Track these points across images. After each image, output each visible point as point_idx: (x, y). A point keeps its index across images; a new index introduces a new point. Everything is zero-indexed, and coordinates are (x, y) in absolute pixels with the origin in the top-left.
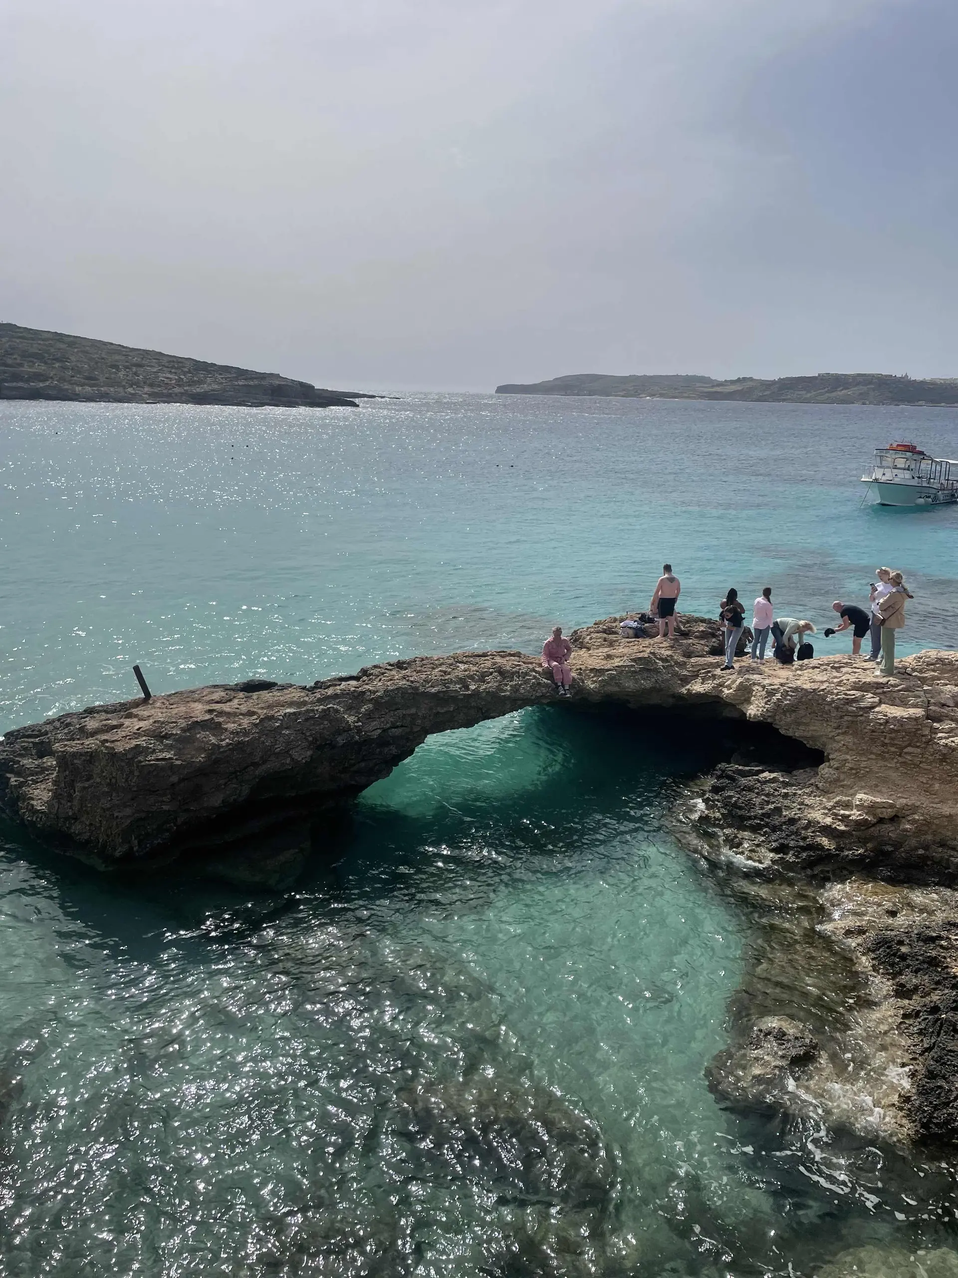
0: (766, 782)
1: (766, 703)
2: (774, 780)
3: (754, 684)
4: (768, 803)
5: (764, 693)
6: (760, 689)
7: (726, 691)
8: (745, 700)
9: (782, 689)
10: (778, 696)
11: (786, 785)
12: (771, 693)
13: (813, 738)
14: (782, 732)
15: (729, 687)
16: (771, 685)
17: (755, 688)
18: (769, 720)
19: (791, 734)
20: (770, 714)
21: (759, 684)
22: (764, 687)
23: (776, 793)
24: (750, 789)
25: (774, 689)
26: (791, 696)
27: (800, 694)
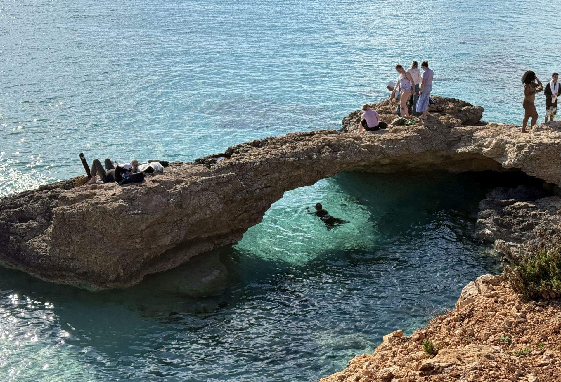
0: (520, 208)
1: (517, 156)
2: (526, 207)
3: (506, 143)
4: (522, 222)
5: (515, 148)
6: (512, 146)
7: (485, 150)
8: (500, 155)
9: (528, 145)
10: (526, 149)
11: (533, 209)
12: (521, 148)
13: (551, 177)
14: (529, 174)
15: (487, 147)
16: (519, 142)
17: (507, 145)
18: (519, 167)
19: (535, 175)
20: (520, 163)
21: (510, 143)
22: (514, 145)
23: (527, 215)
24: (509, 214)
25: (522, 145)
26: (536, 149)
27: (542, 147)
